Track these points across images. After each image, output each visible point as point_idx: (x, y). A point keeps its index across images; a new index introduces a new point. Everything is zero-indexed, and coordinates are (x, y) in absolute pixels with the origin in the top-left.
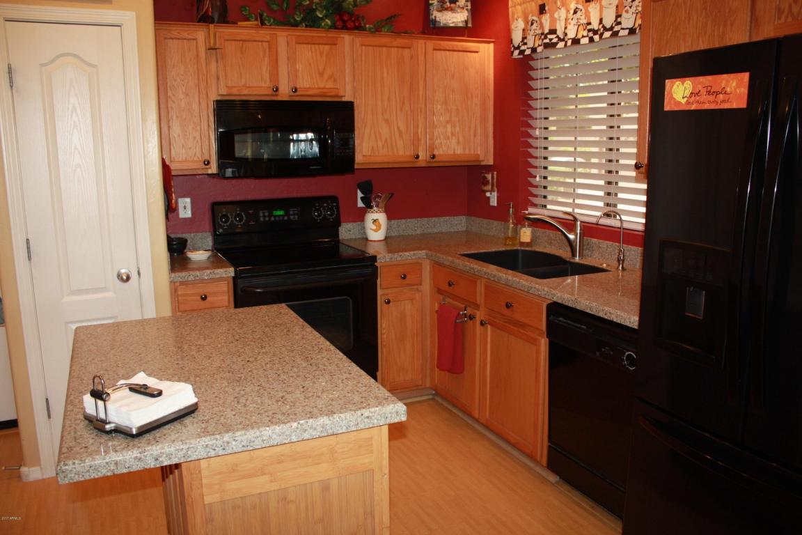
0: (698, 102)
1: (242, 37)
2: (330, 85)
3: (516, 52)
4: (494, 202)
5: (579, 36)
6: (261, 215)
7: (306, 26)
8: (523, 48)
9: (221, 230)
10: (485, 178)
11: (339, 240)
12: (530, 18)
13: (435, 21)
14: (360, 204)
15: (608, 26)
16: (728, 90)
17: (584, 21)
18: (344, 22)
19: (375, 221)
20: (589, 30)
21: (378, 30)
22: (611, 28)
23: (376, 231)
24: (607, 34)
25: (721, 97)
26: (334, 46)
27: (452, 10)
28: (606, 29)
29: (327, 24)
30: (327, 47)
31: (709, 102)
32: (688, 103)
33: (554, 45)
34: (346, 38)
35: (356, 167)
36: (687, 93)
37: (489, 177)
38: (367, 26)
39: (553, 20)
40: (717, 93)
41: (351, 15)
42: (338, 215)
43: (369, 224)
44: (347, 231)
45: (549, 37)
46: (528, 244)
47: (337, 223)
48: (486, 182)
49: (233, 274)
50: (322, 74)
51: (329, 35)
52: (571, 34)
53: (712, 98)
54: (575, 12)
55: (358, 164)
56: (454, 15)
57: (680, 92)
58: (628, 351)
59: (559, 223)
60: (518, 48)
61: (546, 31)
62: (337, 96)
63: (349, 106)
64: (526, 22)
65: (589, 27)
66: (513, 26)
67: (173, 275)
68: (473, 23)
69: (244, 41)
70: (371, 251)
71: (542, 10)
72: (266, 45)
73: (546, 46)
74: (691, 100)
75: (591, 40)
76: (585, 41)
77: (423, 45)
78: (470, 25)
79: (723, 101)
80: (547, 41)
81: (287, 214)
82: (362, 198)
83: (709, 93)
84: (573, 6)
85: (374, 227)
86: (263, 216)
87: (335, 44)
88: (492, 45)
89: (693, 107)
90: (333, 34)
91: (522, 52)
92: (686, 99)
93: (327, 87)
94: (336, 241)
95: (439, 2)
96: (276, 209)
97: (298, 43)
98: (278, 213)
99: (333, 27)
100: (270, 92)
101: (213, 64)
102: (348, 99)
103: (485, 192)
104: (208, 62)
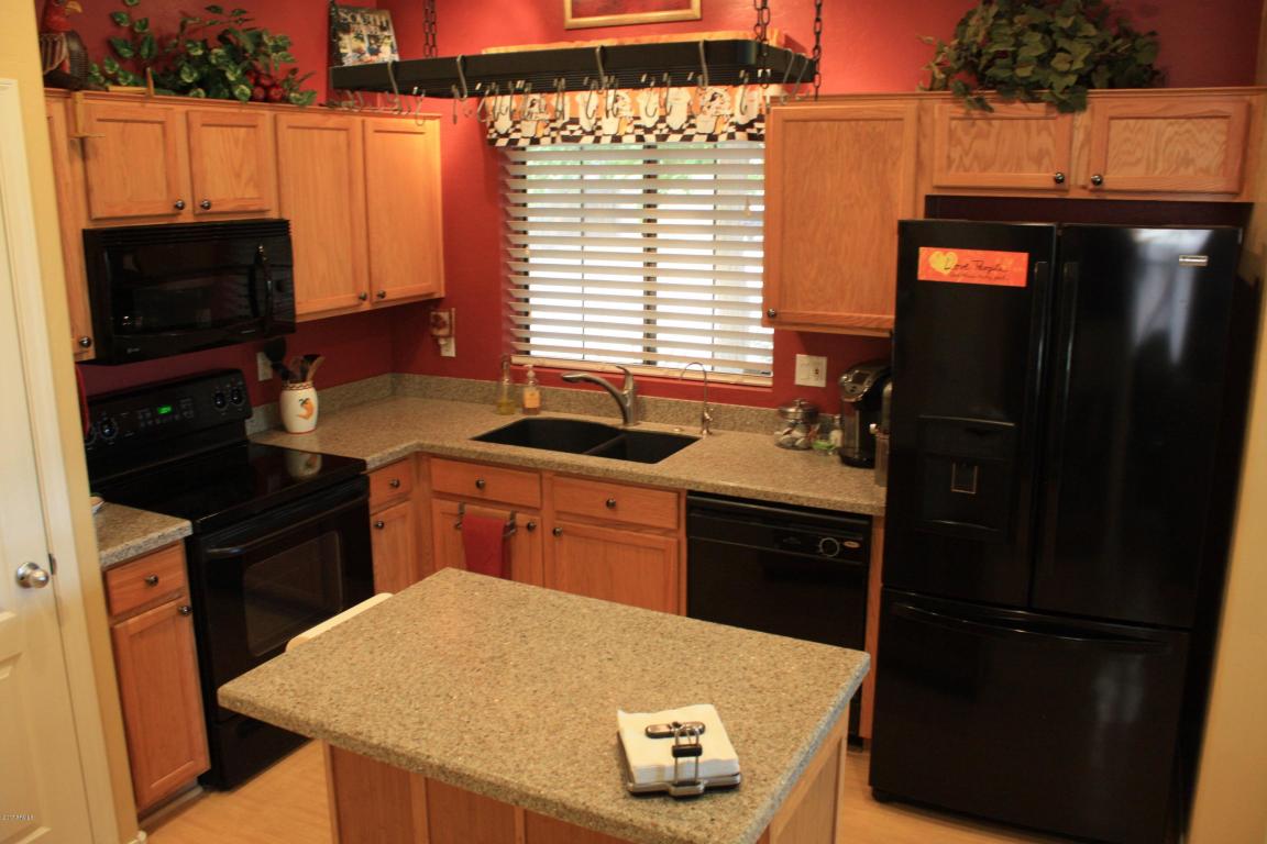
0: (965, 275)
1: (122, 116)
2: (251, 193)
3: (503, 141)
4: (451, 351)
6: (141, 417)
8: (514, 136)
10: (440, 318)
11: (247, 441)
16: (1004, 267)
17: (628, 113)
18: (266, 89)
19: (304, 402)
20: (637, 127)
22: (681, 131)
23: (306, 417)
25: (995, 273)
26: (252, 130)
28: (671, 130)
29: (242, 93)
30: (243, 131)
31: (980, 276)
32: (952, 275)
34: (265, 114)
35: (296, 319)
36: (952, 264)
37: (445, 316)
38: (292, 95)
39: (574, 106)
40: (991, 269)
42: (248, 399)
43: (295, 409)
45: (570, 127)
46: (536, 411)
47: (246, 414)
48: (439, 324)
49: (190, 532)
50: (238, 176)
51: (244, 111)
52: (608, 129)
53: (984, 273)
54: (614, 99)
57: (939, 263)
58: (824, 537)
60: (507, 135)
61: (563, 120)
62: (262, 211)
63: (282, 227)
64: (522, 99)
65: (637, 122)
69: (126, 121)
72: (158, 128)
73: (566, 139)
74: (957, 273)
75: (641, 139)
76: (629, 139)
77: (360, 125)
79: (997, 278)
80: (567, 132)
83: (980, 267)
85: (303, 411)
86: (143, 418)
87: (253, 126)
88: (437, 123)
89: (959, 280)
90: (251, 110)
91: (513, 142)
92: (949, 271)
93: (247, 196)
94: (242, 443)
95: (354, 51)
96: (161, 406)
97: (204, 125)
98: (165, 410)
99: (252, 99)
100: (170, 210)
101: (79, 165)
102: (273, 215)
103: (436, 339)
104: (71, 161)
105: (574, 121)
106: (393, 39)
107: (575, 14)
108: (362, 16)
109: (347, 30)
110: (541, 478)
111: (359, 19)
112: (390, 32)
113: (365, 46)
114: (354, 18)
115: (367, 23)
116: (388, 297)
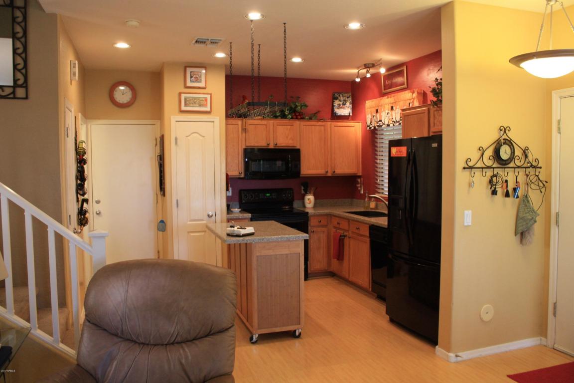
0: (397, 154)
1: (256, 123)
2: (291, 142)
3: (368, 128)
4: (362, 192)
5: (389, 123)
7: (281, 118)
8: (371, 126)
9: (244, 201)
10: (358, 181)
12: (373, 114)
13: (336, 113)
14: (303, 192)
15: (398, 121)
16: (403, 151)
17: (391, 118)
18: (297, 116)
19: (309, 199)
20: (392, 121)
21: (311, 118)
22: (399, 122)
23: (309, 204)
24: (398, 124)
27: (343, 108)
28: (397, 122)
29: (289, 117)
30: (289, 127)
32: (395, 154)
33: (381, 126)
34: (297, 123)
35: (301, 176)
36: (395, 151)
37: (359, 180)
38: (306, 117)
39: (381, 116)
41: (299, 113)
42: (293, 197)
43: (306, 201)
44: (296, 205)
45: (379, 123)
47: (293, 200)
48: (358, 183)
49: (251, 217)
50: (287, 137)
51: (290, 122)
52: (386, 123)
54: (388, 114)
55: (302, 175)
56: (345, 110)
59: (385, 199)
60: (369, 126)
61: (378, 120)
62: (293, 146)
63: (298, 151)
64: (372, 115)
66: (367, 117)
67: (228, 216)
68: (353, 113)
69: (257, 125)
70: (307, 210)
71: (377, 111)
72: (265, 126)
73: (378, 126)
75: (394, 125)
76: (391, 125)
77: (331, 125)
78: (351, 115)
79: (402, 154)
80: (378, 124)
81: (271, 195)
82: (303, 189)
83: (399, 152)
84: (387, 111)
85: (308, 202)
86: (261, 196)
87: (293, 125)
88: (360, 123)
89: (396, 156)
90: (292, 121)
91: (370, 128)
93: (289, 143)
94: (292, 208)
95: (338, 105)
96: (267, 193)
97: (278, 125)
98: (268, 195)
99: (292, 118)
100: (266, 145)
101: (244, 134)
102: (298, 147)
103: (357, 188)
104: (242, 133)
105: (381, 121)
106: (351, 100)
107: (384, 89)
108: (342, 95)
109: (336, 99)
110: (349, 221)
111: (341, 95)
112: (351, 99)
113: (341, 103)
114: (339, 96)
115: (343, 96)
116: (336, 173)
